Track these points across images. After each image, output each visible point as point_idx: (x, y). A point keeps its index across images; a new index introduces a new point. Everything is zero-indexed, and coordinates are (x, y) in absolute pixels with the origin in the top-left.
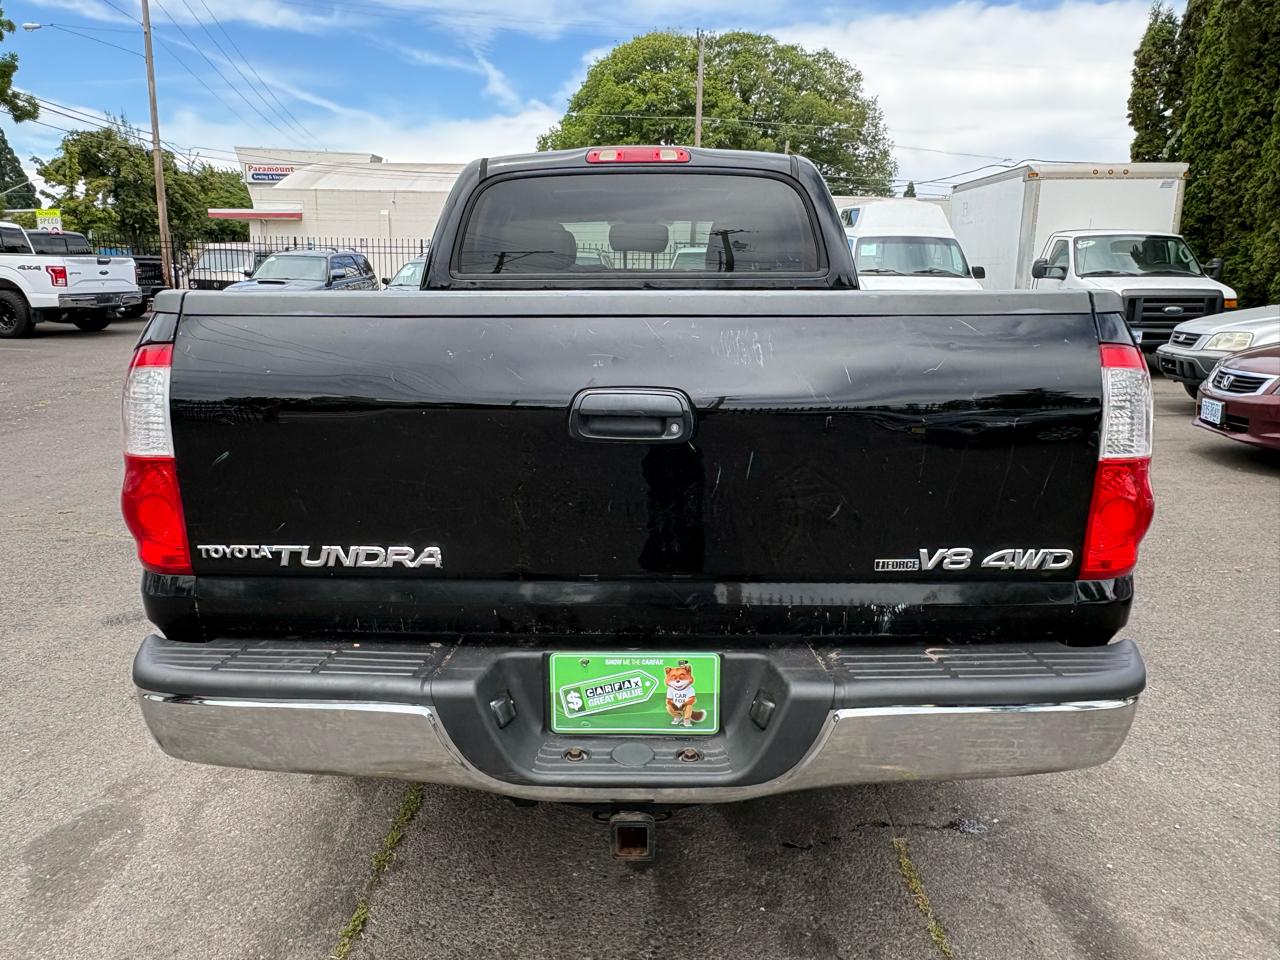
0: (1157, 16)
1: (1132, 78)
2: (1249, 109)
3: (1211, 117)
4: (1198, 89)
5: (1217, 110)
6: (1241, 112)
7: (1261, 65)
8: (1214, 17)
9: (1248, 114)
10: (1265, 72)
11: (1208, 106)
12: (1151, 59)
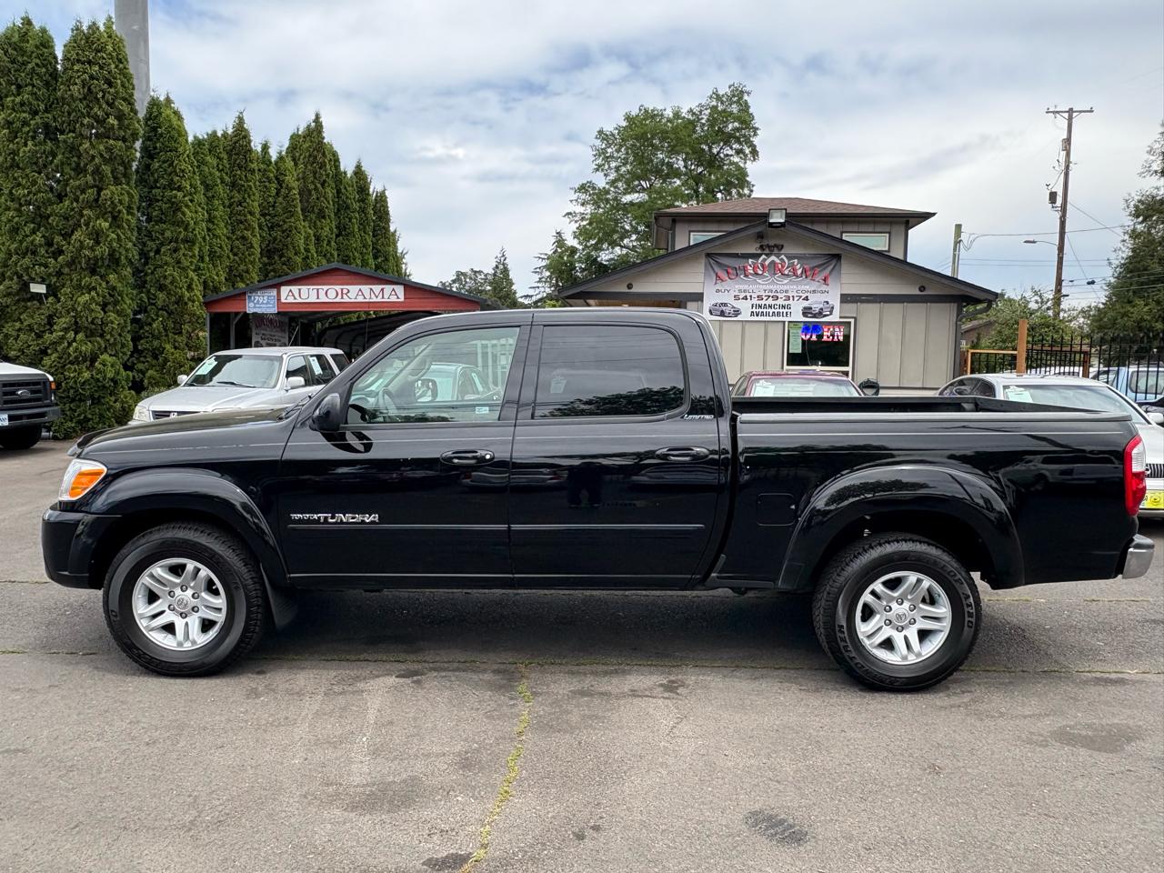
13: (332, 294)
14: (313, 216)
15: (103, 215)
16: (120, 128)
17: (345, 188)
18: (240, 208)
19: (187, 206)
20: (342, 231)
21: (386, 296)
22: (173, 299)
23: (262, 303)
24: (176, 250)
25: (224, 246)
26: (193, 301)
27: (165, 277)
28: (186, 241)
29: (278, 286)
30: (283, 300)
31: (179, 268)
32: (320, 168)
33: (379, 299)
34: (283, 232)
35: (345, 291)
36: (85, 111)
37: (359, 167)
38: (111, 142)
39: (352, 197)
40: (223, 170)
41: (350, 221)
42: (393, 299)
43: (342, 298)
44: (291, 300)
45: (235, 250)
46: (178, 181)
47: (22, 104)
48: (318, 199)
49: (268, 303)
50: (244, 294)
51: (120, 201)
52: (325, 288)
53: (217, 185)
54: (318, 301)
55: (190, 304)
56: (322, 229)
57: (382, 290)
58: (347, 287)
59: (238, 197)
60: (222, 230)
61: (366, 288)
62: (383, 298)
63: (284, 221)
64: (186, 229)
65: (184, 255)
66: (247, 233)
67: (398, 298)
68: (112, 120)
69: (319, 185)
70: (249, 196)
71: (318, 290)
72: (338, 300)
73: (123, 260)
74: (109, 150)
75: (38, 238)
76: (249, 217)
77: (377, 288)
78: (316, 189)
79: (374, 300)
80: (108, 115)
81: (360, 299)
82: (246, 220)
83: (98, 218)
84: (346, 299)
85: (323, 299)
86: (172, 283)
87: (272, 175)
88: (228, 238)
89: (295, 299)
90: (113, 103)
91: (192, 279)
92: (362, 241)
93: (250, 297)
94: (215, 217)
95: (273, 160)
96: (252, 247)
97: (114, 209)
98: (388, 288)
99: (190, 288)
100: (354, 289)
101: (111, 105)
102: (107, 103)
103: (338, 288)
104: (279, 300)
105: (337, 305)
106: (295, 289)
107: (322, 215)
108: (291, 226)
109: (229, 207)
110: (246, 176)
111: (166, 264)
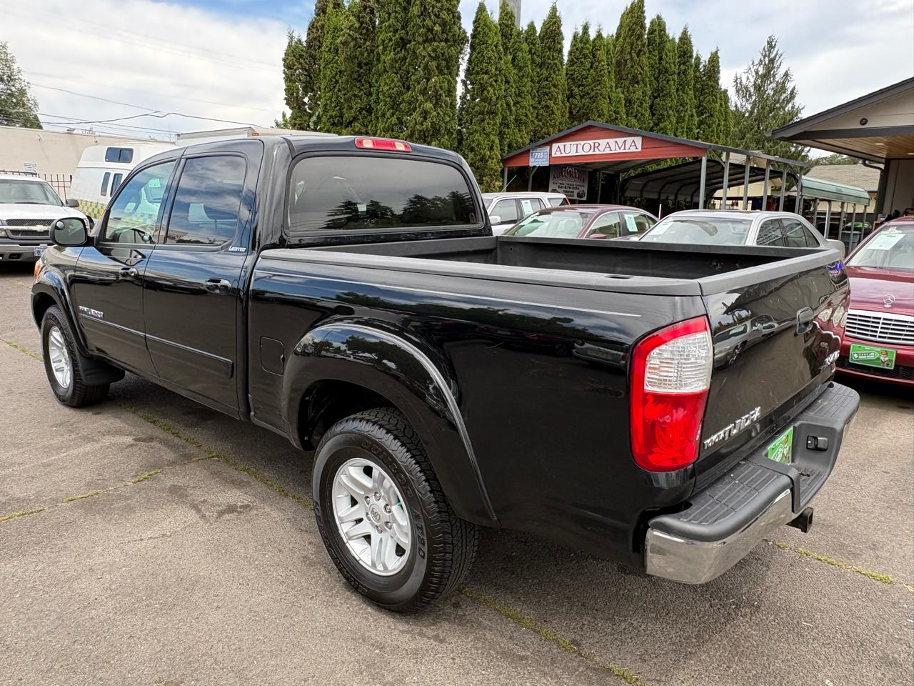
0: (292, 38)
1: (284, 75)
2: (358, 106)
3: (335, 107)
4: (325, 89)
5: (339, 103)
6: (355, 107)
7: (360, 81)
8: (327, 47)
9: (358, 109)
10: (363, 85)
11: (333, 100)
12: (294, 65)
13: (587, 148)
14: (626, 83)
15: (429, 99)
16: (443, 32)
17: (666, 54)
18: (546, 82)
19: (491, 85)
20: (658, 93)
21: (627, 148)
22: (478, 157)
23: (540, 158)
24: (483, 120)
25: (529, 114)
26: (493, 159)
27: (473, 141)
28: (489, 113)
29: (550, 143)
30: (553, 155)
31: (484, 134)
32: (637, 39)
33: (622, 151)
34: (591, 99)
35: (597, 145)
36: (421, 25)
37: (685, 33)
38: (436, 44)
39: (672, 61)
40: (535, 53)
41: (668, 83)
42: (633, 149)
43: (594, 151)
44: (558, 154)
45: (540, 117)
46: (486, 67)
47: (390, 26)
48: (632, 67)
49: (543, 158)
50: (528, 151)
51: (441, 87)
52: (582, 143)
53: (527, 66)
54: (577, 154)
55: (490, 161)
56: (634, 93)
57: (625, 141)
58: (598, 141)
59: (545, 73)
60: (528, 101)
61: (612, 141)
62: (625, 149)
63: (592, 90)
64: (489, 104)
65: (488, 123)
66: (551, 103)
67: (637, 148)
68: (437, 28)
69: (634, 55)
70: (554, 72)
71: (577, 145)
72: (591, 153)
73: (443, 131)
74: (434, 50)
75: (394, 120)
76: (553, 89)
77: (620, 140)
78: (632, 59)
79: (618, 151)
80: (435, 24)
81: (607, 151)
82: (550, 92)
83: (426, 102)
84: (597, 152)
85: (581, 153)
86: (478, 145)
87: (588, 51)
88: (534, 108)
89: (561, 153)
90: (439, 15)
91: (493, 142)
92: (679, 99)
93: (532, 153)
94: (523, 92)
95: (592, 38)
96: (553, 113)
97: (437, 93)
98: (629, 140)
99: (491, 148)
100: (603, 142)
101: (437, 16)
102: (435, 15)
103: (591, 142)
104: (550, 155)
105: (591, 157)
106: (561, 145)
107: (635, 81)
108: (597, 93)
109: (538, 82)
110: (553, 56)
111: (475, 131)
